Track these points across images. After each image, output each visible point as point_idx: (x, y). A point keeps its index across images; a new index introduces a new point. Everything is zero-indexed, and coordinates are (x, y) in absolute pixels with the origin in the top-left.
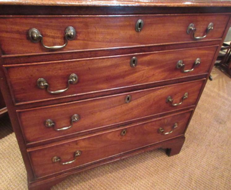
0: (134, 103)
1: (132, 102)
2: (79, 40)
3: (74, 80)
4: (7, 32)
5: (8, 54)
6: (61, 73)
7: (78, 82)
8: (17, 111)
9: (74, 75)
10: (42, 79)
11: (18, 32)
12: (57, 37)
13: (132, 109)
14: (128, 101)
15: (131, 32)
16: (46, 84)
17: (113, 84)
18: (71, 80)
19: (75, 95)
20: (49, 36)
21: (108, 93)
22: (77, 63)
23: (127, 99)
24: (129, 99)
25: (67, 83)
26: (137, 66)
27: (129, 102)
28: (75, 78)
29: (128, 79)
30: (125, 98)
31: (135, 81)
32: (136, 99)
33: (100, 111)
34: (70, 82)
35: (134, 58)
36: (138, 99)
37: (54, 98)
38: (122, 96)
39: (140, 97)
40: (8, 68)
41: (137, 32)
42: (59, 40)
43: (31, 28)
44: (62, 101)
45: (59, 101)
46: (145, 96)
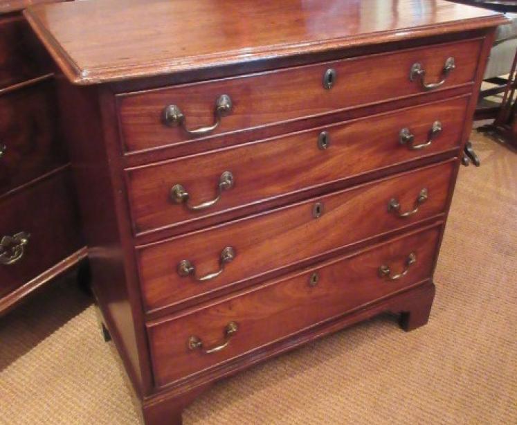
0: (328, 218)
1: (326, 215)
2: (236, 114)
3: (230, 182)
4: (135, 116)
5: (134, 150)
6: (208, 172)
7: (234, 185)
8: (137, 247)
9: (227, 174)
10: (178, 187)
12: (204, 115)
13: (326, 229)
14: (319, 214)
15: (317, 91)
16: (186, 194)
17: (290, 184)
18: (224, 183)
19: (229, 210)
20: (192, 115)
21: (282, 202)
22: (232, 152)
23: (316, 211)
24: (320, 210)
25: (218, 189)
26: (330, 148)
27: (320, 216)
28: (230, 178)
29: (316, 171)
30: (313, 206)
31: (325, 176)
32: (332, 209)
33: (270, 238)
34: (223, 185)
35: (323, 133)
36: (336, 209)
37: (196, 219)
38: (308, 205)
39: (339, 205)
41: (326, 89)
42: (206, 119)
43: (167, 106)
45: (204, 224)
46: (348, 203)
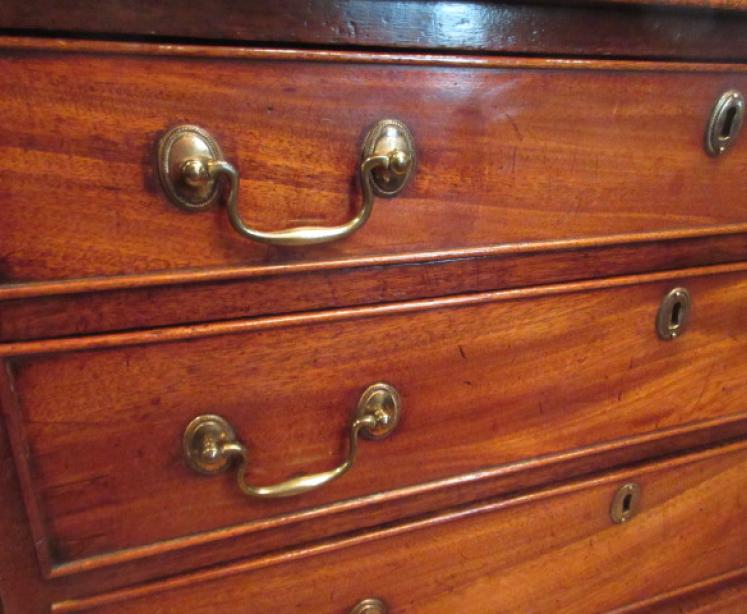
0: (650, 521)
1: (643, 516)
2: (428, 195)
3: (386, 417)
4: (29, 143)
5: (27, 279)
6: (315, 381)
7: (400, 427)
8: (55, 607)
9: (379, 390)
10: (212, 421)
11: (99, 146)
12: (315, 180)
13: (637, 551)
14: (627, 512)
15: (684, 158)
16: (235, 447)
17: (565, 432)
18: (369, 420)
19: (378, 497)
20: (269, 174)
21: (536, 480)
22: (405, 324)
23: (620, 506)
24: (631, 504)
25: (345, 432)
26: (688, 336)
27: (628, 519)
28: (388, 404)
29: (638, 401)
30: (615, 494)
31: (667, 414)
32: (662, 500)
33: (491, 574)
34: (364, 428)
35: (676, 291)
36: (671, 501)
37: (267, 524)
38: (607, 490)
39: (680, 492)
40: (20, 365)
41: (709, 154)
42: (321, 198)
43: (172, 125)
44: (307, 535)
45: (296, 536)
46: (703, 485)
